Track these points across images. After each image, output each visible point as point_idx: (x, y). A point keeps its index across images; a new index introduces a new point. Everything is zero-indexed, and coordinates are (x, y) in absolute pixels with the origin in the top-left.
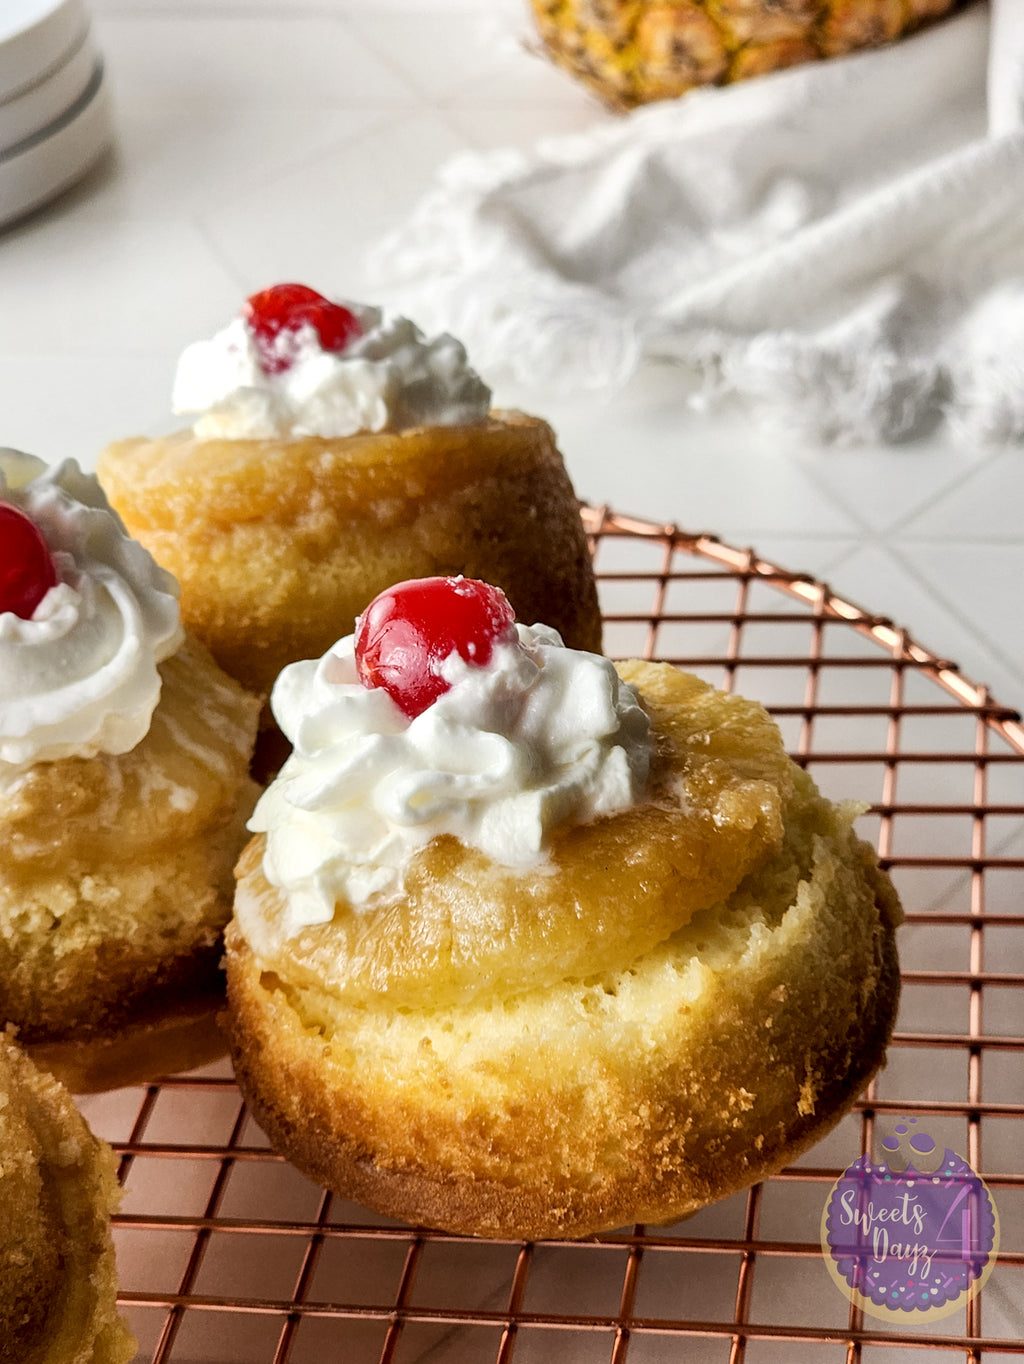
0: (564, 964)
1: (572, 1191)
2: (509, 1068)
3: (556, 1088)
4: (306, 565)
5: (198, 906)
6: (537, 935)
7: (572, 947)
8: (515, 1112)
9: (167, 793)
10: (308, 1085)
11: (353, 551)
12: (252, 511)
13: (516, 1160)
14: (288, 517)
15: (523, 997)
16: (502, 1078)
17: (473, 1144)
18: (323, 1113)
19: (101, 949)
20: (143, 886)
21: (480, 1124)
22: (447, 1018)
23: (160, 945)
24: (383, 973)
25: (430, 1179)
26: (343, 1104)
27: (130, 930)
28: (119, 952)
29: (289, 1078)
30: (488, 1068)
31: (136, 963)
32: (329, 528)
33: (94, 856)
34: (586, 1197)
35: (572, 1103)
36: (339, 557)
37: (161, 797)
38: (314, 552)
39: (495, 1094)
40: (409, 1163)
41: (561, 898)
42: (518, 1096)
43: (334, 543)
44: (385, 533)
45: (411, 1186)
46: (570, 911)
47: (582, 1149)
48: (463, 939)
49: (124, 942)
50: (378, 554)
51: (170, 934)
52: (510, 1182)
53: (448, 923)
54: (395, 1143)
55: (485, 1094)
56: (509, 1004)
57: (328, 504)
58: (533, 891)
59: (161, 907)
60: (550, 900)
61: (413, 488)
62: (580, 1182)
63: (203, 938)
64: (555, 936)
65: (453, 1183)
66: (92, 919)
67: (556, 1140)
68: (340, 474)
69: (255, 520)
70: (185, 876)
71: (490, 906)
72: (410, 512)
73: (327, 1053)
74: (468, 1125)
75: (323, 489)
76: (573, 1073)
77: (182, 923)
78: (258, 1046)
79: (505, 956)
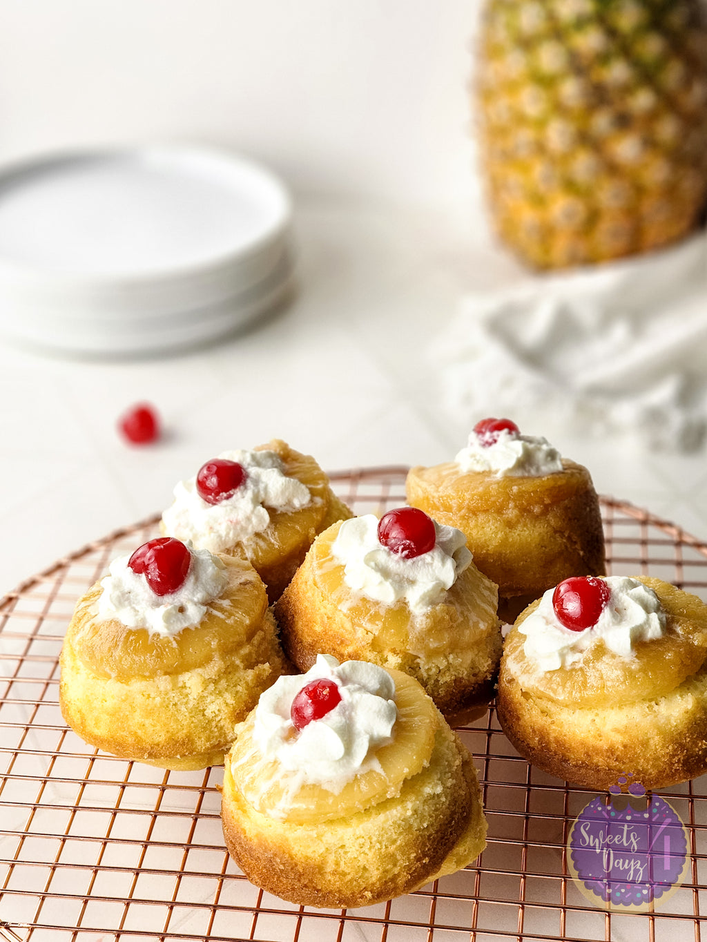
0: (645, 694)
1: (642, 775)
2: (625, 731)
3: (640, 739)
4: (507, 530)
5: (486, 665)
6: (636, 684)
7: (648, 688)
8: (625, 746)
9: (478, 623)
10: (543, 735)
11: (525, 525)
12: (485, 507)
13: (624, 763)
14: (499, 511)
15: (625, 705)
16: (621, 734)
17: (609, 757)
18: (548, 743)
19: (455, 681)
20: (469, 657)
21: (611, 750)
22: (596, 711)
23: (473, 679)
24: (578, 695)
25: (590, 769)
26: (557, 741)
27: (464, 673)
28: (461, 682)
29: (534, 731)
30: (617, 730)
31: (465, 686)
32: (516, 516)
33: (454, 647)
34: (647, 777)
35: (645, 744)
36: (519, 527)
37: (476, 624)
38: (510, 525)
39: (618, 740)
40: (582, 763)
41: (643, 670)
42: (626, 741)
43: (518, 522)
44: (537, 518)
45: (583, 771)
46: (647, 675)
47: (647, 760)
48: (609, 684)
49: (462, 678)
50: (534, 526)
51: (475, 675)
52: (620, 771)
53: (602, 678)
54: (577, 756)
55: (614, 739)
56: (620, 708)
57: (516, 506)
58: (633, 667)
59: (473, 666)
60: (640, 670)
61: (547, 501)
62: (645, 772)
63: (487, 676)
64: (641, 685)
65: (599, 771)
66: (451, 669)
67: (638, 757)
68: (520, 495)
69: (486, 511)
70: (481, 654)
71: (619, 673)
72: (546, 510)
73: (553, 723)
74: (607, 751)
75: (514, 500)
76: (646, 733)
77: (480, 671)
78: (518, 719)
79: (624, 690)
